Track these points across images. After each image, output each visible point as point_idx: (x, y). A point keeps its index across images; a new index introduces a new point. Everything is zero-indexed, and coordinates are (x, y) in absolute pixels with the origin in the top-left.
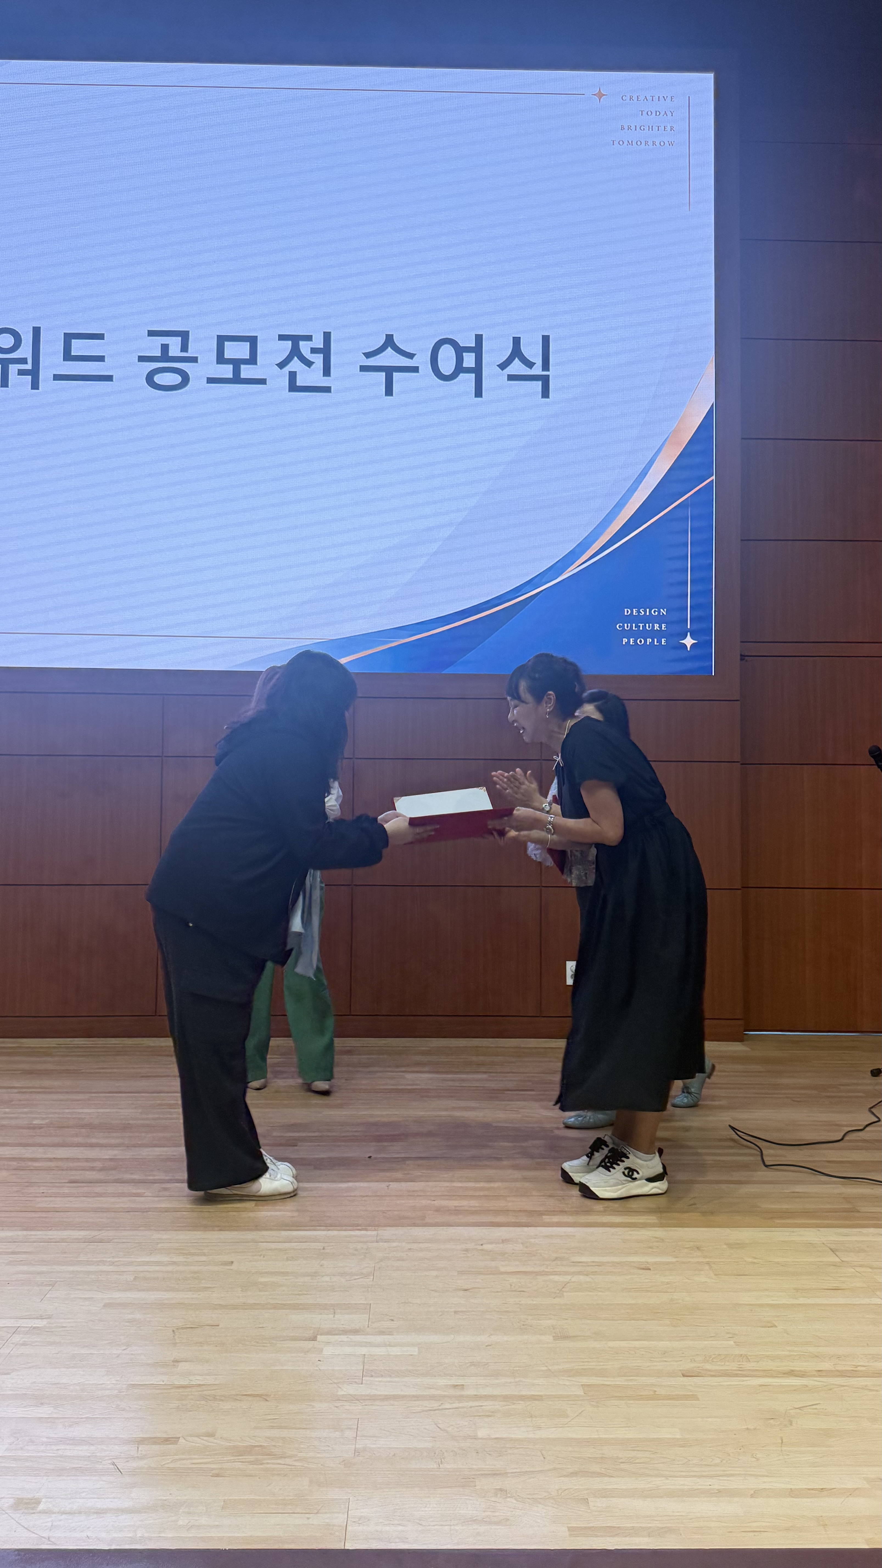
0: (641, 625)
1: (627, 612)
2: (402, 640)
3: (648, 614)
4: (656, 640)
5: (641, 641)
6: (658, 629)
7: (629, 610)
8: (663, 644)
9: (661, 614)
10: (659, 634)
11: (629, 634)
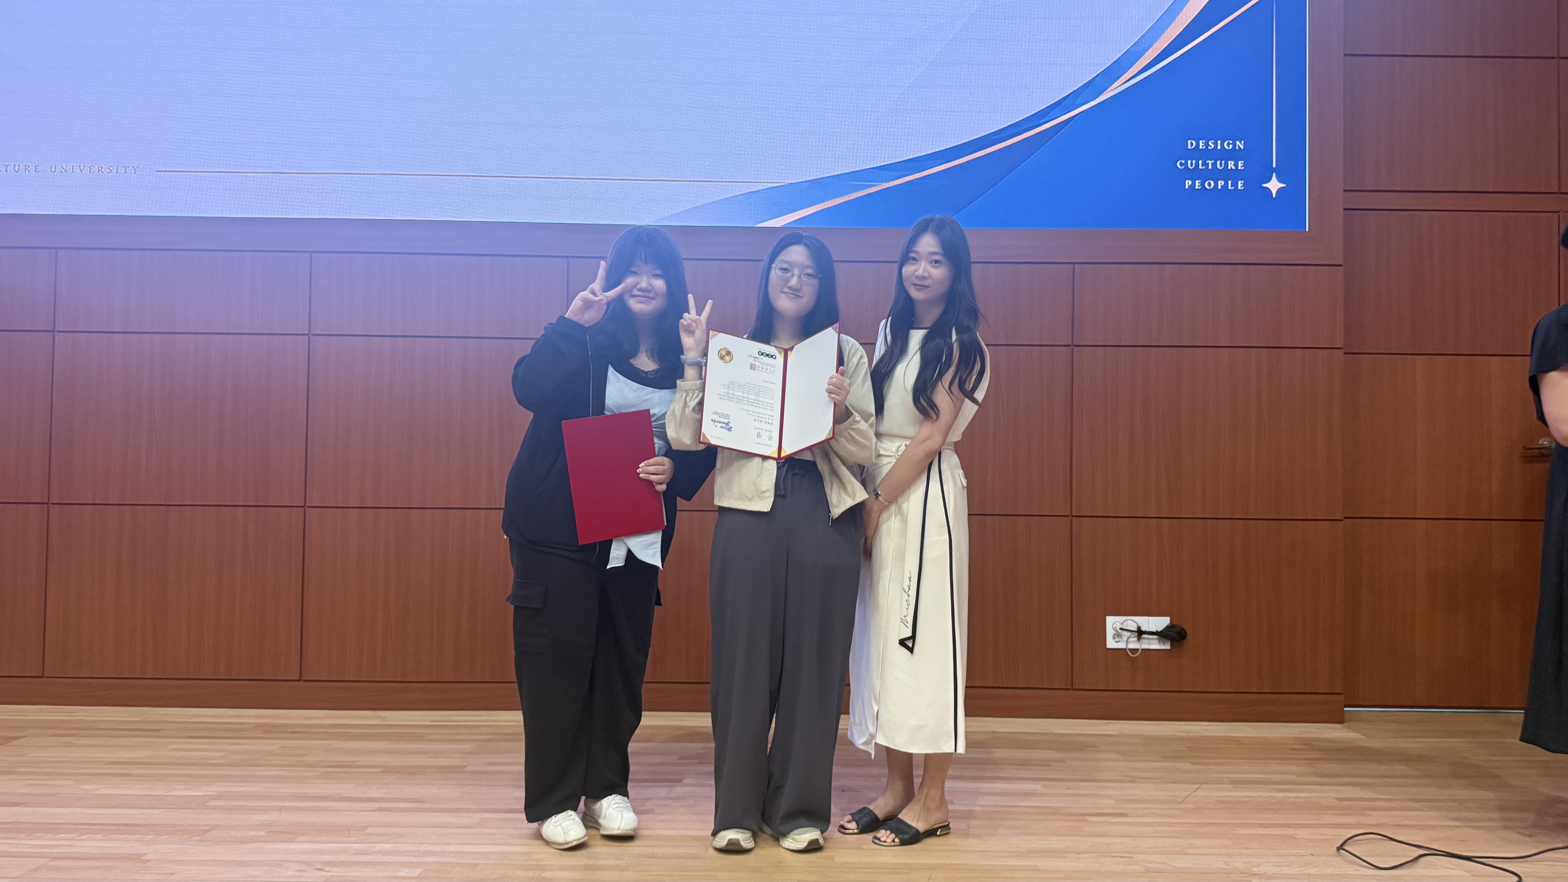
0: (1210, 162)
1: (1191, 144)
2: (884, 184)
3: (1219, 147)
4: (1230, 182)
5: (1209, 185)
6: (1233, 168)
7: (1194, 142)
8: (1239, 188)
9: (1237, 148)
10: (1234, 175)
11: (1194, 174)
